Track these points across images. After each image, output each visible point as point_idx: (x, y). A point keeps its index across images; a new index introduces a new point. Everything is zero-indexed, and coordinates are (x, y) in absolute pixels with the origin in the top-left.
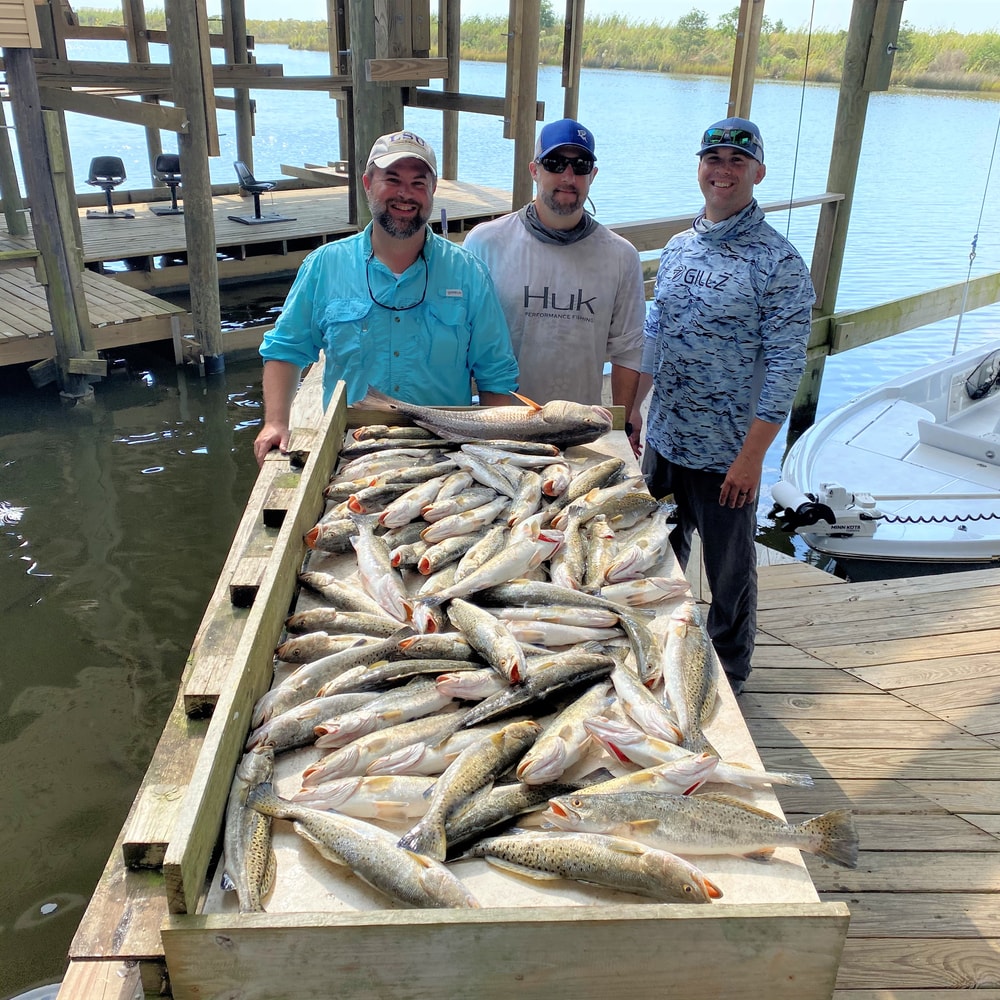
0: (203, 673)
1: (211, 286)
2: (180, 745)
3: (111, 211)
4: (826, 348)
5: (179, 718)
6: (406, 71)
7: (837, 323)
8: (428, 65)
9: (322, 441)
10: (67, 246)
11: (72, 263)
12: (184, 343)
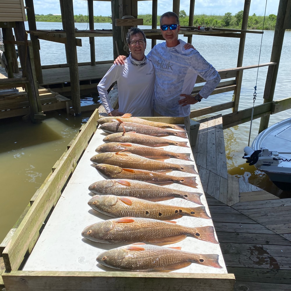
1: (77, 92)
4: (270, 112)
6: (129, 22)
7: (274, 104)
8: (136, 21)
10: (34, 81)
11: (35, 85)
12: (70, 109)
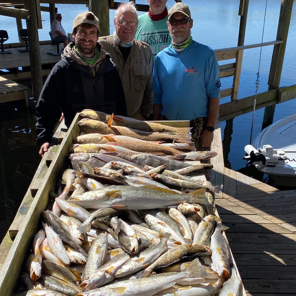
0: (17, 222)
1: (39, 79)
2: (7, 249)
3: (3, 51)
4: (276, 101)
5: (7, 239)
7: (280, 91)
9: (69, 134)
12: (30, 100)
